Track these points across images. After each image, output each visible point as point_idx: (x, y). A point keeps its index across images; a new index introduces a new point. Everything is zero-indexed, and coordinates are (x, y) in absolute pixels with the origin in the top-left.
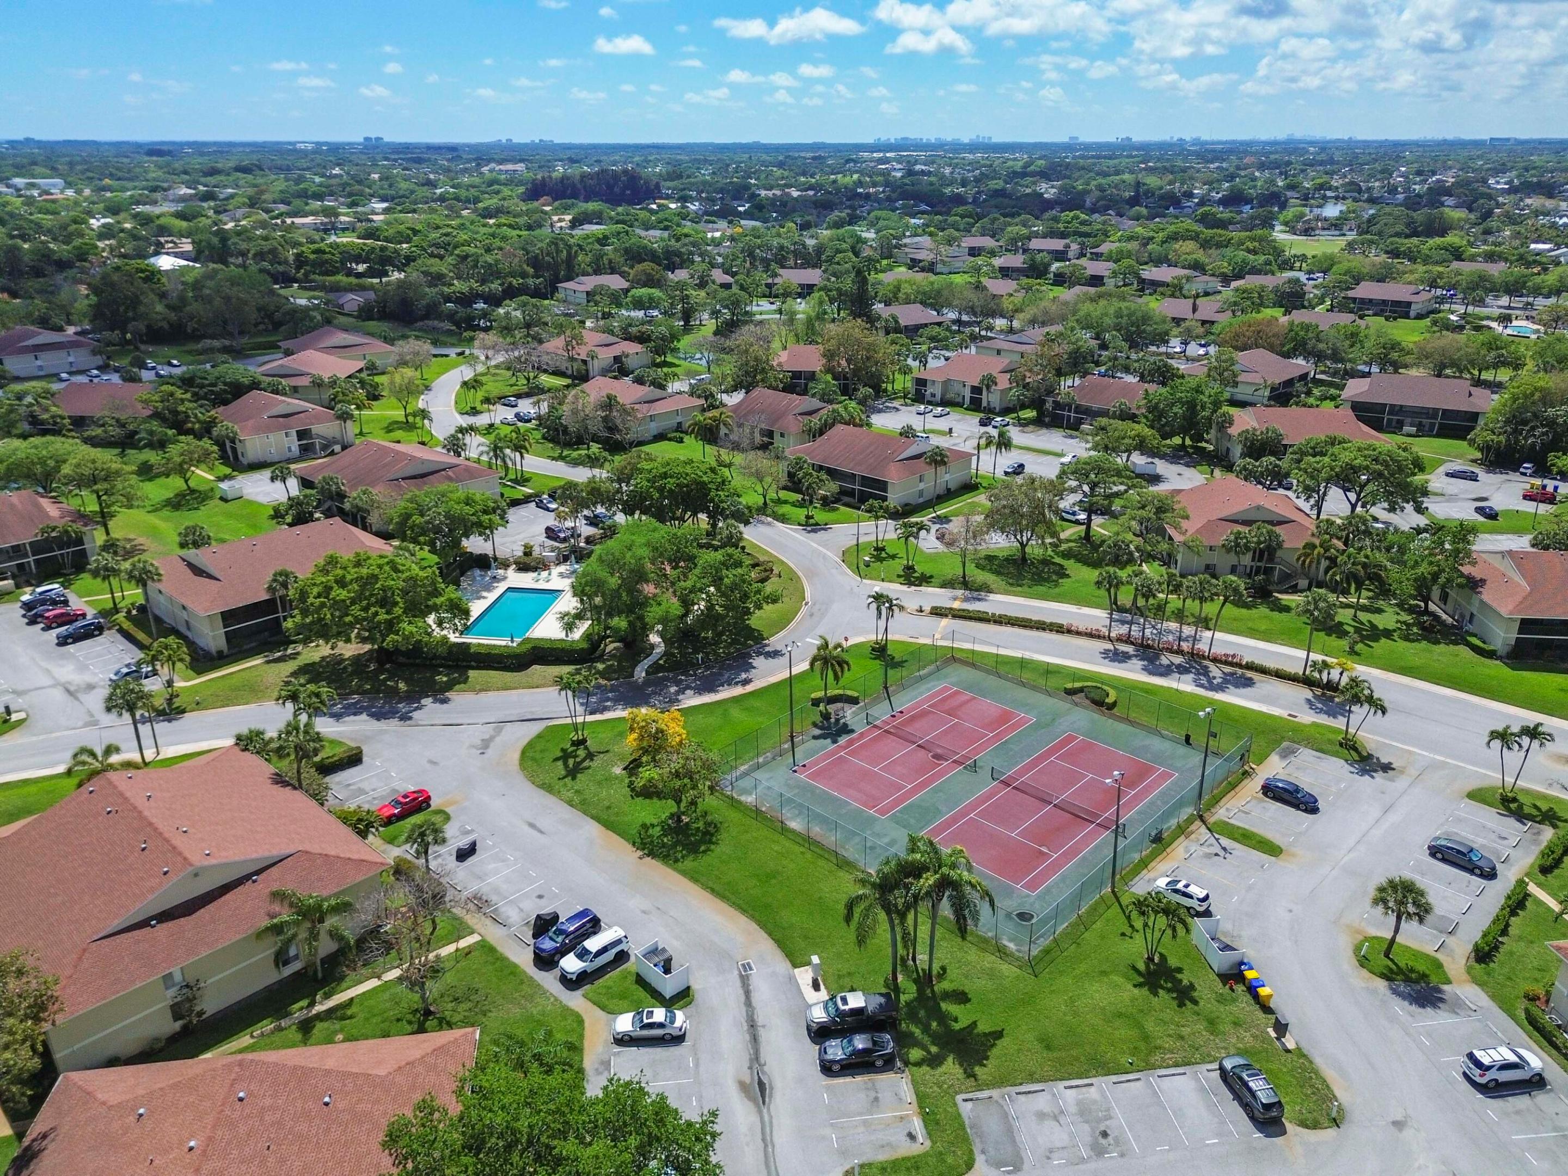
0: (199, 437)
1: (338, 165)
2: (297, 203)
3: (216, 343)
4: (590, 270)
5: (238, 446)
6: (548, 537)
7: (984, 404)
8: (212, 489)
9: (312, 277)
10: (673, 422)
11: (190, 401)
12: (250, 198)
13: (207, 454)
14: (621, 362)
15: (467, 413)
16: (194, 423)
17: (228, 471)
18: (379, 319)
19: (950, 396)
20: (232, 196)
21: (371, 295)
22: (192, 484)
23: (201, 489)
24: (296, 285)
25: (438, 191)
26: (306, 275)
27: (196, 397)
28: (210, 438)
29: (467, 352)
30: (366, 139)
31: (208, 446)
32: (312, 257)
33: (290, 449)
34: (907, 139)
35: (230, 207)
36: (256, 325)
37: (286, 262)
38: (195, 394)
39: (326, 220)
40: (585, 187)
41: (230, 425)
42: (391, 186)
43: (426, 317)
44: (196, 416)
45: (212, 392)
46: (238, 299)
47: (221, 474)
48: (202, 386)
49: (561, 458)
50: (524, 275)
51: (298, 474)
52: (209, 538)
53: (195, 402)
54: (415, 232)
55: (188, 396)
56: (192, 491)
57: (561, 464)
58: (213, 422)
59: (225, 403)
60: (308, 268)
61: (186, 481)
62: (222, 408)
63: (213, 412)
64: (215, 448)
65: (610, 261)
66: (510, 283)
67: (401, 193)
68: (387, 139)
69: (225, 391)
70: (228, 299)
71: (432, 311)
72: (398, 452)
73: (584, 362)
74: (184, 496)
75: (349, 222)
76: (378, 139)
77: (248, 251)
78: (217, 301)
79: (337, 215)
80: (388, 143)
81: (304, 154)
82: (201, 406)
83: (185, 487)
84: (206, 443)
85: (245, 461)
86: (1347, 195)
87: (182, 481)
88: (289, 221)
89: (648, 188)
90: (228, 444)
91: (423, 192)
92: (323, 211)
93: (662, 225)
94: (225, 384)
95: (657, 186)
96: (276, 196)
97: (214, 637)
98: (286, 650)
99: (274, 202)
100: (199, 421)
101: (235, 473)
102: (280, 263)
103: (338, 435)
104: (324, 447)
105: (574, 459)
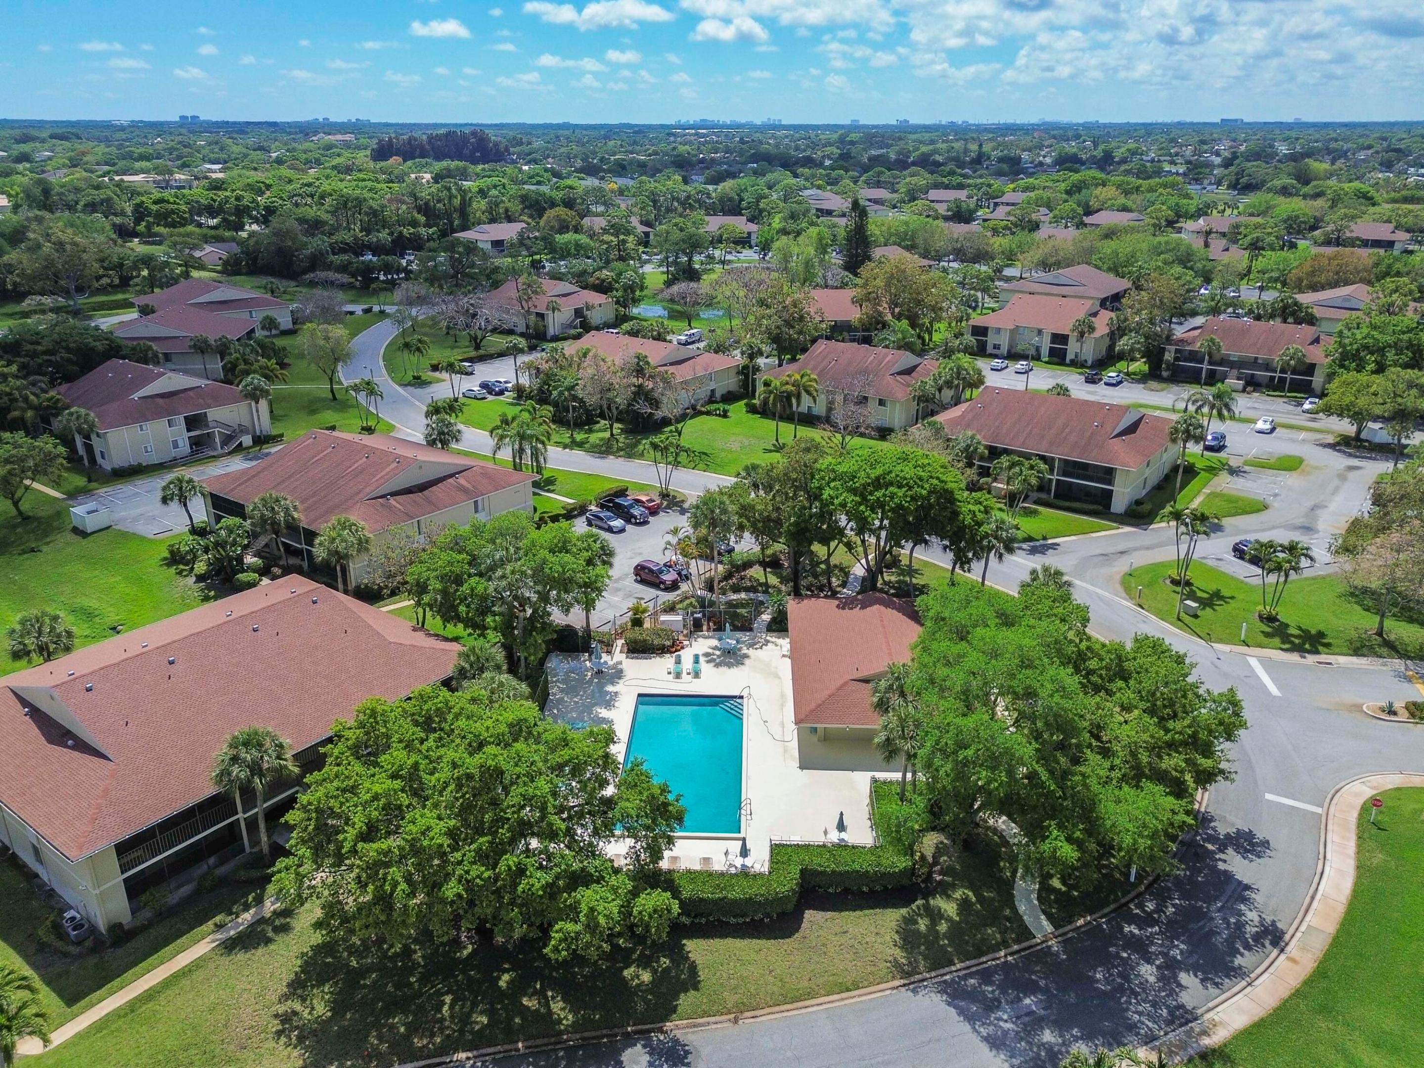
0: (33, 432)
1: (159, 136)
2: (121, 164)
3: (47, 300)
4: (484, 218)
5: (95, 441)
6: (643, 582)
7: (1070, 356)
8: (58, 514)
9: (157, 229)
10: (703, 393)
11: (16, 377)
12: (70, 159)
13: (49, 459)
14: (582, 316)
15: (409, 384)
16: (24, 410)
17: (79, 481)
18: (247, 274)
19: (1019, 348)
20: (50, 158)
21: (236, 249)
22: (25, 506)
23: (40, 514)
24: (136, 240)
25: (274, 155)
26: (149, 227)
27: (25, 371)
28: (52, 434)
29: (376, 308)
30: (182, 117)
31: (49, 447)
32: (155, 208)
33: (175, 445)
34: (705, 120)
35: (49, 168)
36: (98, 278)
37: (123, 214)
38: (23, 367)
39: (159, 178)
40: (433, 149)
41: (83, 411)
42: (222, 149)
43: (312, 268)
44: (26, 399)
45: (49, 363)
46: (75, 244)
47: (71, 487)
48: (34, 355)
49: (580, 445)
50: (414, 224)
51: (207, 489)
52: (69, 634)
53: (24, 377)
54: (268, 187)
55: (14, 368)
56: (26, 518)
57: (578, 453)
58: (53, 409)
59: (69, 378)
60: (151, 219)
61: (16, 504)
62: (64, 387)
63: (52, 393)
64: (61, 449)
65: (507, 210)
66: (401, 233)
67: (233, 156)
68: (203, 117)
69: (69, 360)
70: (60, 246)
71: (316, 262)
72: (371, 452)
73: (541, 316)
74: (15, 527)
75: (186, 181)
76: (193, 117)
77: (77, 203)
78: (47, 248)
79: (171, 173)
80: (204, 121)
81: (122, 128)
82: (34, 384)
83: (14, 512)
84: (47, 444)
85: (107, 466)
86: (1162, 158)
87: (9, 503)
88: (117, 178)
89: (498, 151)
90: (79, 441)
91: (255, 155)
92: (154, 169)
93: (534, 180)
94: (68, 349)
95: (507, 149)
96: (99, 157)
97: (102, 897)
98: (259, 901)
99: (98, 164)
100: (31, 406)
101: (93, 485)
102: (115, 215)
103: (246, 422)
104: (227, 439)
105: (595, 446)
